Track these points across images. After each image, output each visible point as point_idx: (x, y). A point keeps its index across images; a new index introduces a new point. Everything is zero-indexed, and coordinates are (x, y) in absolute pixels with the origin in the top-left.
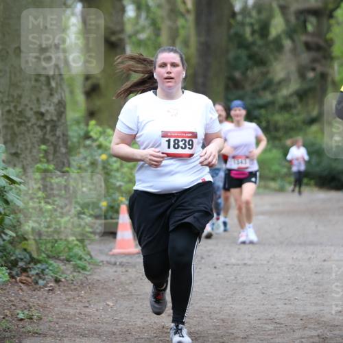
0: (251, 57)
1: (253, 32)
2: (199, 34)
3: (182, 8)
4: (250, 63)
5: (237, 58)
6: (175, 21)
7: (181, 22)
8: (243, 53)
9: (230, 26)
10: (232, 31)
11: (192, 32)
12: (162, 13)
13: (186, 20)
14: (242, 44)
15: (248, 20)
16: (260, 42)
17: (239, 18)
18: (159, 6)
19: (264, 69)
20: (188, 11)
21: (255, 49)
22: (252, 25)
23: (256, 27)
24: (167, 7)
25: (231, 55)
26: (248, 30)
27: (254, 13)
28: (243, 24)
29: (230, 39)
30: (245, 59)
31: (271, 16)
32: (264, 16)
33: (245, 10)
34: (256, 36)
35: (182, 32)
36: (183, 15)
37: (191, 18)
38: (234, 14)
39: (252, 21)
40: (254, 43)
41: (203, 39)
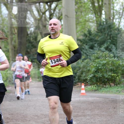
1: (33, 39)
2: (18, 39)
3: (14, 32)
4: (32, 47)
5: (29, 46)
6: (12, 36)
7: (14, 36)
8: (30, 45)
9: (27, 38)
10: (27, 39)
11: (17, 39)
12: (9, 34)
13: (15, 35)
14: (30, 42)
15: (32, 36)
16: (35, 42)
17: (29, 35)
18: (8, 32)
19: (36, 49)
20: (16, 33)
21: (33, 44)
22: (33, 37)
23: (34, 38)
24: (10, 32)
25: (27, 45)
26: (32, 39)
27: (33, 34)
28: (30, 37)
29: (27, 41)
30: (31, 46)
31: (38, 35)
32: (36, 35)
33: (31, 33)
34: (34, 40)
35: (14, 39)
36: (14, 34)
37: (16, 35)
38: (28, 34)
39: (33, 36)
40: (33, 42)
41: (19, 41)
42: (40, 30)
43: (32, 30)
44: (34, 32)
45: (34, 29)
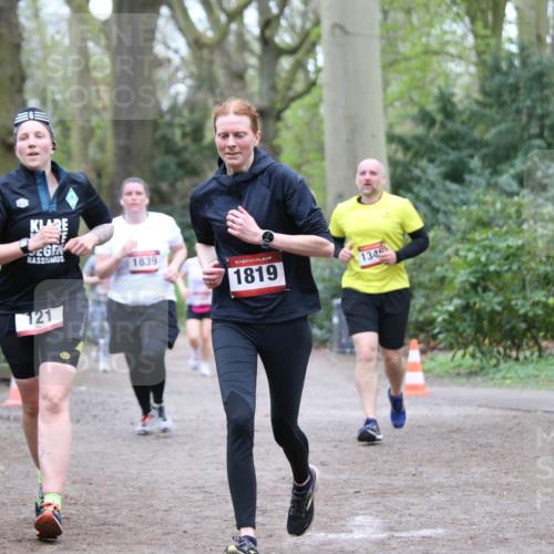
0: (181, 165)
1: (184, 135)
2: (117, 136)
4: (180, 172)
5: (164, 167)
7: (95, 119)
8: (171, 161)
10: (158, 134)
11: (109, 133)
14: (169, 148)
15: (177, 120)
16: (192, 147)
17: (167, 118)
21: (186, 155)
22: (182, 126)
23: (188, 129)
25: (157, 163)
26: (178, 133)
27: (186, 113)
28: (170, 125)
29: (156, 143)
30: (173, 166)
32: (197, 116)
33: (174, 109)
34: (188, 140)
35: (98, 132)
38: (161, 114)
39: (183, 121)
40: (185, 149)
41: (122, 142)
42: (218, 91)
43: (178, 94)
44: (191, 105)
45: (190, 87)
